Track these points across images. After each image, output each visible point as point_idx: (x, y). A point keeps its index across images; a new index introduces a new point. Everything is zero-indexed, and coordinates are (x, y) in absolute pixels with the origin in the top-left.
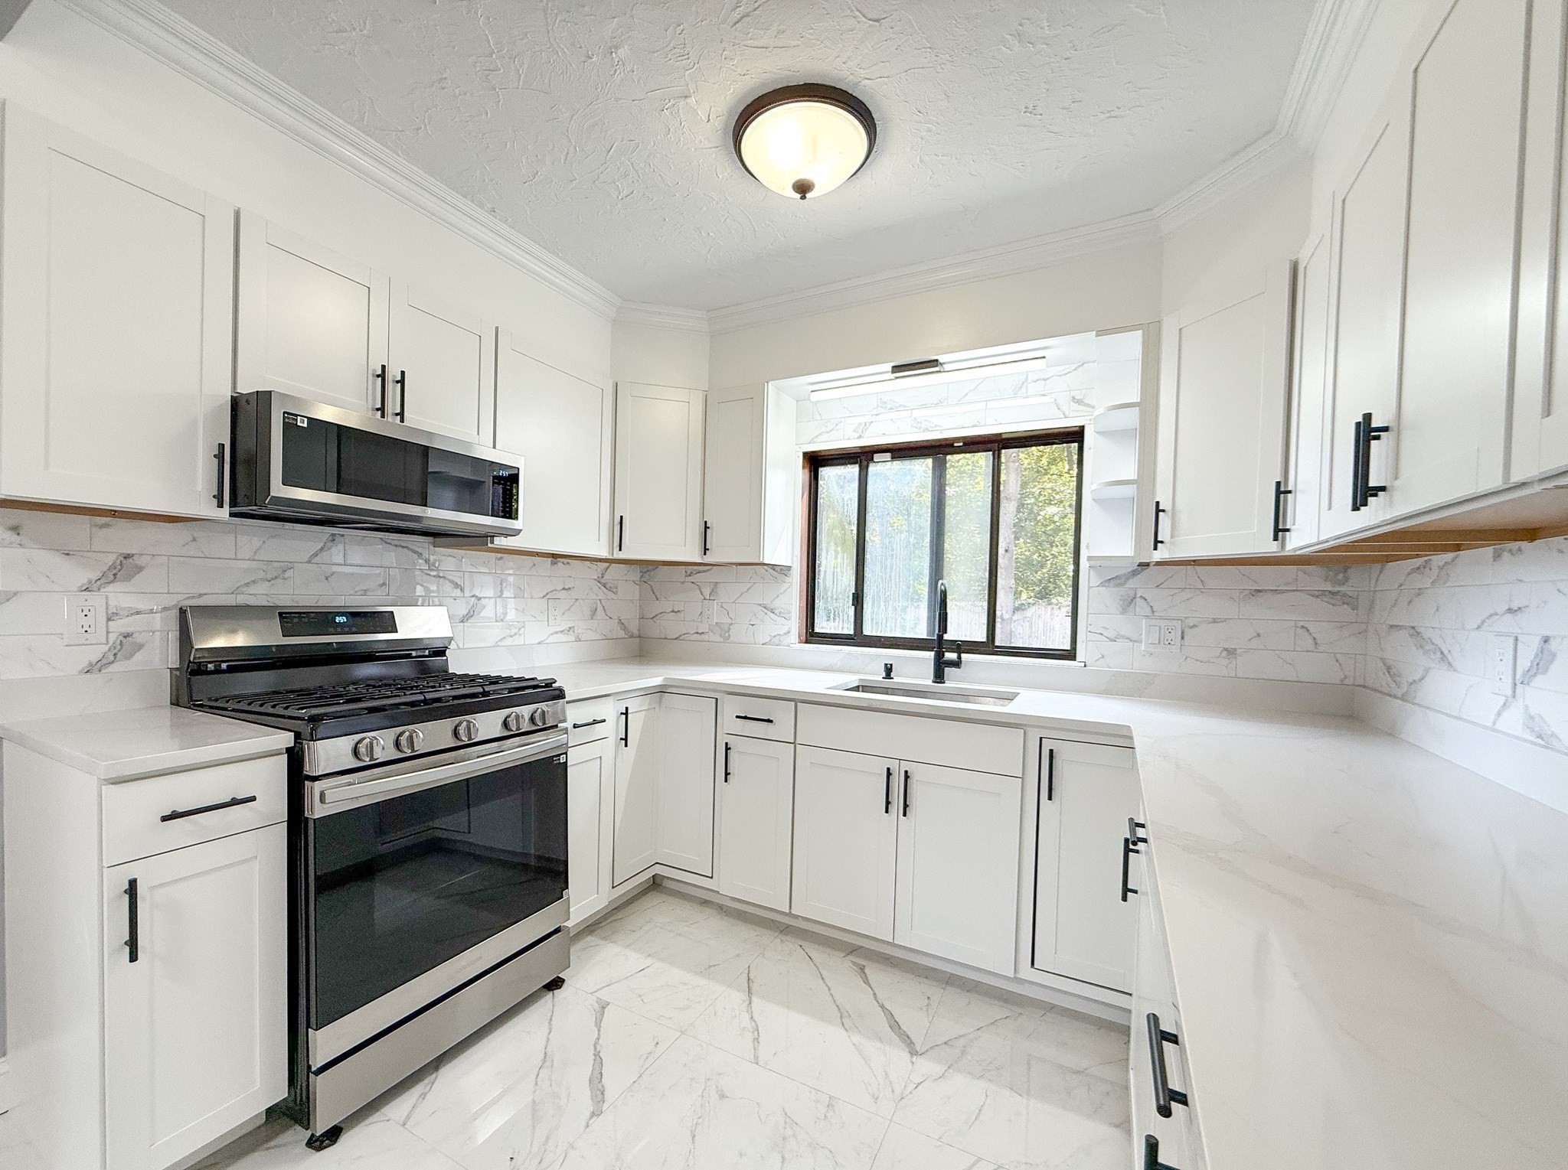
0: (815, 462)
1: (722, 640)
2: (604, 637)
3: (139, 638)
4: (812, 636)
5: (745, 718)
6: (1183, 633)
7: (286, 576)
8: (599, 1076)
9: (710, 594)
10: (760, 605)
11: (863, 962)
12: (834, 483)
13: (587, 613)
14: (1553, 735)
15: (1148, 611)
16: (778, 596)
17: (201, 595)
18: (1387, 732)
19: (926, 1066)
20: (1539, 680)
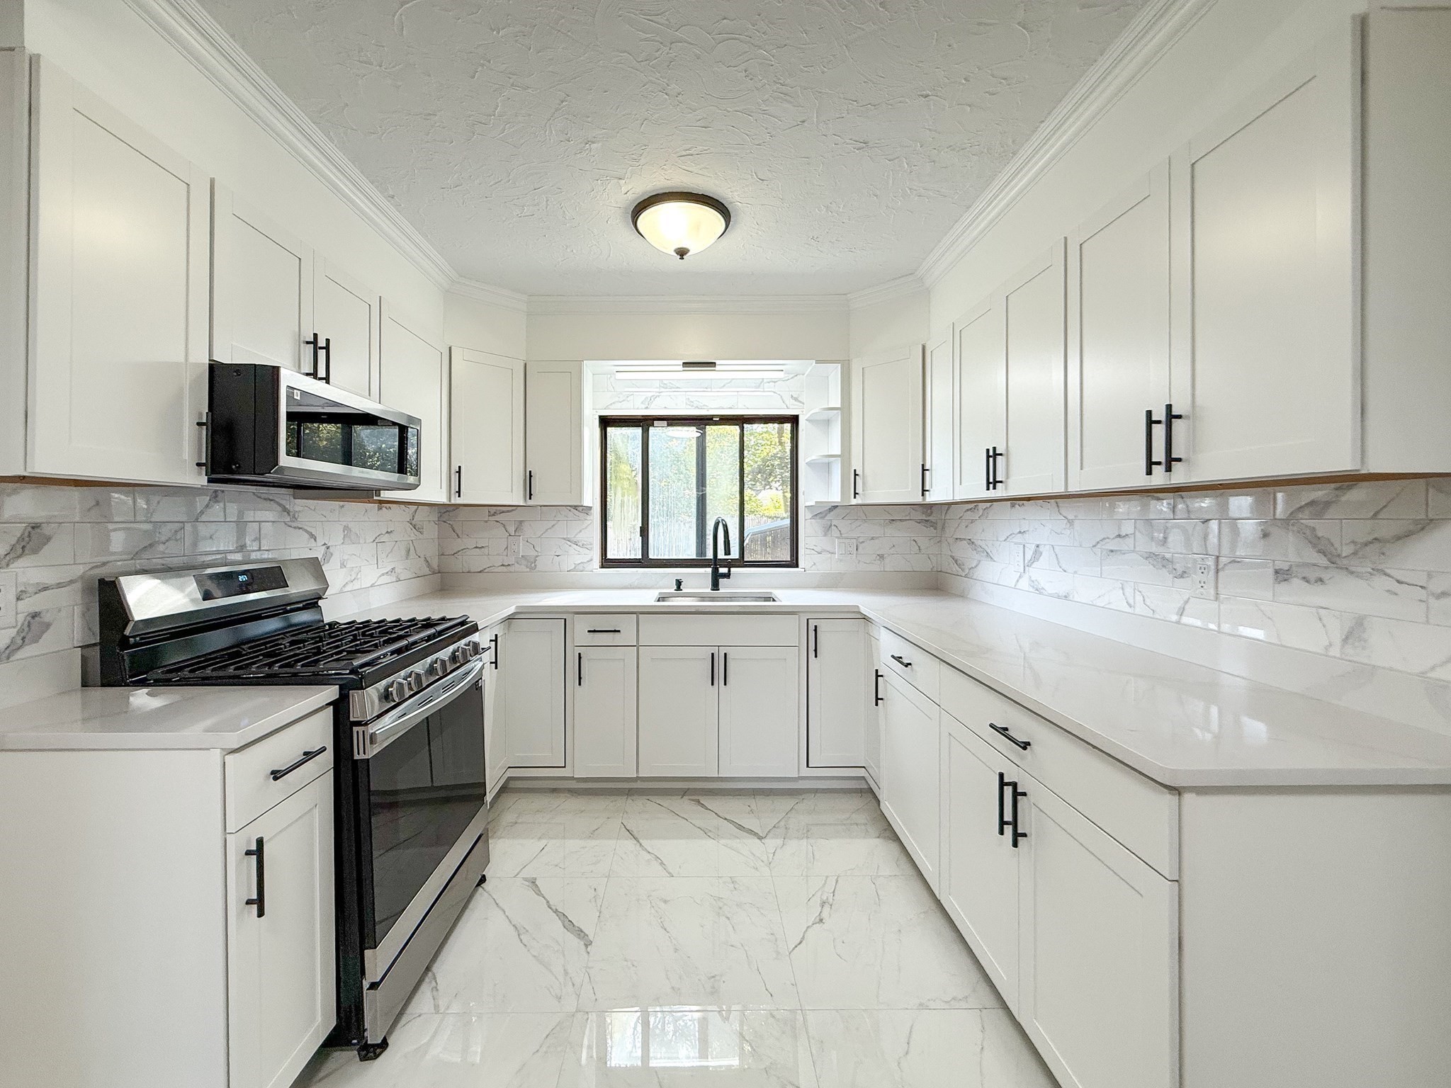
0: (606, 422)
1: (528, 570)
2: (415, 576)
3: (47, 618)
4: (607, 563)
5: (595, 631)
6: (857, 546)
7: (178, 537)
8: (569, 923)
9: (515, 531)
10: (564, 539)
11: (696, 797)
12: (620, 440)
13: (404, 553)
14: (1043, 588)
15: (839, 535)
16: (581, 531)
17: (104, 564)
18: (962, 596)
19: (771, 843)
20: (1035, 565)
